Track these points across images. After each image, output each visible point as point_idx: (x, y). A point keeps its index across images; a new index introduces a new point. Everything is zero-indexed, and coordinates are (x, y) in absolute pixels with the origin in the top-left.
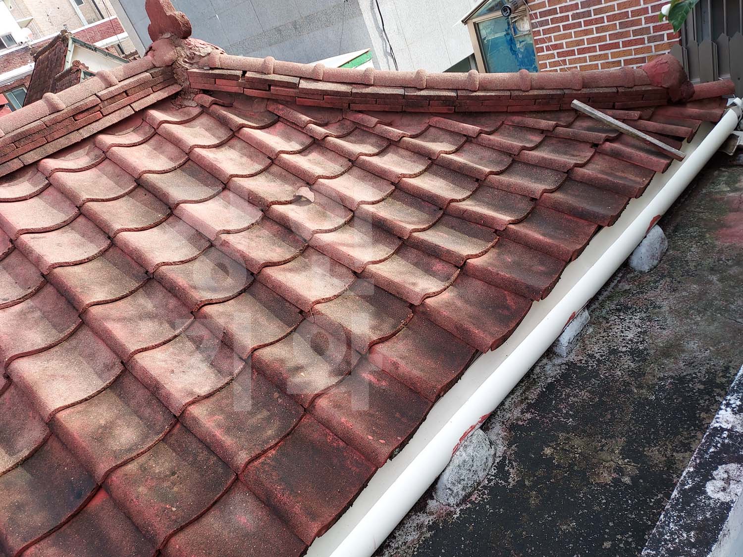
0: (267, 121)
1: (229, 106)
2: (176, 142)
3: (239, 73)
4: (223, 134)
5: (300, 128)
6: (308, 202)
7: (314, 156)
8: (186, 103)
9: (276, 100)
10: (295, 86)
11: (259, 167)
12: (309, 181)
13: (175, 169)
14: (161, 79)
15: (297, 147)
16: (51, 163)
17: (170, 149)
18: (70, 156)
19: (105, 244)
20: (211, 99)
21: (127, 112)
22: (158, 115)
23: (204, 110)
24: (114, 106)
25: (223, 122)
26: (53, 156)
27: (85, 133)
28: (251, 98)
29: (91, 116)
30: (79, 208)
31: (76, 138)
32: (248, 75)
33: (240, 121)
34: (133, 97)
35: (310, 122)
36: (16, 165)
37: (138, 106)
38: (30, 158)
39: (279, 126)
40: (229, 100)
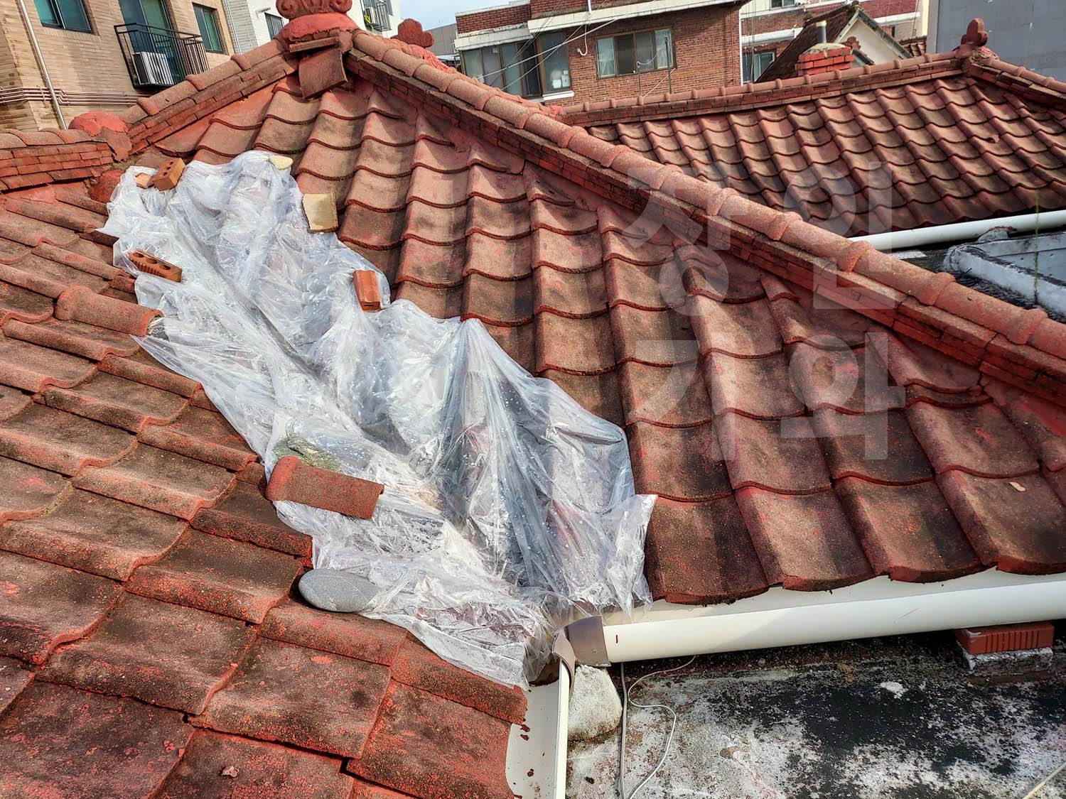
0: (999, 101)
1: (982, 89)
2: (943, 98)
3: (999, 72)
4: (970, 101)
5: (1015, 109)
6: (994, 142)
7: (1014, 125)
8: (960, 81)
9: (1011, 91)
10: (1026, 85)
11: (979, 121)
12: (1001, 133)
13: (935, 110)
14: (954, 65)
15: (1007, 117)
16: (882, 92)
17: (939, 101)
18: (890, 91)
19: (890, 128)
20: (975, 82)
21: (928, 77)
22: (942, 83)
23: (968, 87)
24: (923, 73)
25: (974, 95)
26: (884, 89)
27: (902, 82)
28: (998, 88)
29: (910, 75)
30: (886, 112)
31: (897, 83)
32: (1004, 74)
33: (983, 96)
34: (935, 71)
35: (1024, 107)
36: (867, 88)
37: (934, 76)
38: (874, 87)
39: (1005, 106)
40: (984, 85)
